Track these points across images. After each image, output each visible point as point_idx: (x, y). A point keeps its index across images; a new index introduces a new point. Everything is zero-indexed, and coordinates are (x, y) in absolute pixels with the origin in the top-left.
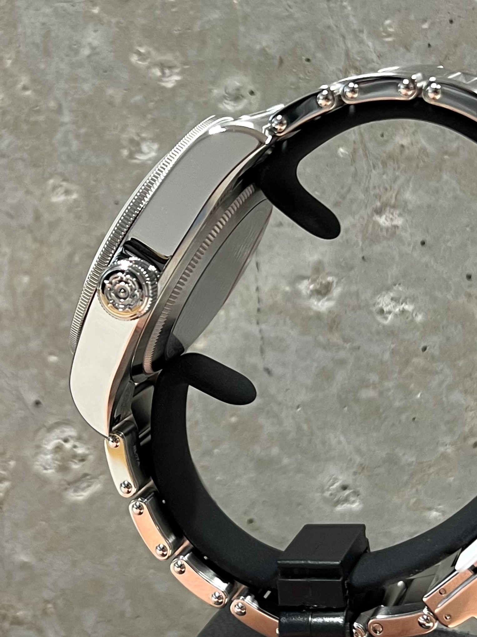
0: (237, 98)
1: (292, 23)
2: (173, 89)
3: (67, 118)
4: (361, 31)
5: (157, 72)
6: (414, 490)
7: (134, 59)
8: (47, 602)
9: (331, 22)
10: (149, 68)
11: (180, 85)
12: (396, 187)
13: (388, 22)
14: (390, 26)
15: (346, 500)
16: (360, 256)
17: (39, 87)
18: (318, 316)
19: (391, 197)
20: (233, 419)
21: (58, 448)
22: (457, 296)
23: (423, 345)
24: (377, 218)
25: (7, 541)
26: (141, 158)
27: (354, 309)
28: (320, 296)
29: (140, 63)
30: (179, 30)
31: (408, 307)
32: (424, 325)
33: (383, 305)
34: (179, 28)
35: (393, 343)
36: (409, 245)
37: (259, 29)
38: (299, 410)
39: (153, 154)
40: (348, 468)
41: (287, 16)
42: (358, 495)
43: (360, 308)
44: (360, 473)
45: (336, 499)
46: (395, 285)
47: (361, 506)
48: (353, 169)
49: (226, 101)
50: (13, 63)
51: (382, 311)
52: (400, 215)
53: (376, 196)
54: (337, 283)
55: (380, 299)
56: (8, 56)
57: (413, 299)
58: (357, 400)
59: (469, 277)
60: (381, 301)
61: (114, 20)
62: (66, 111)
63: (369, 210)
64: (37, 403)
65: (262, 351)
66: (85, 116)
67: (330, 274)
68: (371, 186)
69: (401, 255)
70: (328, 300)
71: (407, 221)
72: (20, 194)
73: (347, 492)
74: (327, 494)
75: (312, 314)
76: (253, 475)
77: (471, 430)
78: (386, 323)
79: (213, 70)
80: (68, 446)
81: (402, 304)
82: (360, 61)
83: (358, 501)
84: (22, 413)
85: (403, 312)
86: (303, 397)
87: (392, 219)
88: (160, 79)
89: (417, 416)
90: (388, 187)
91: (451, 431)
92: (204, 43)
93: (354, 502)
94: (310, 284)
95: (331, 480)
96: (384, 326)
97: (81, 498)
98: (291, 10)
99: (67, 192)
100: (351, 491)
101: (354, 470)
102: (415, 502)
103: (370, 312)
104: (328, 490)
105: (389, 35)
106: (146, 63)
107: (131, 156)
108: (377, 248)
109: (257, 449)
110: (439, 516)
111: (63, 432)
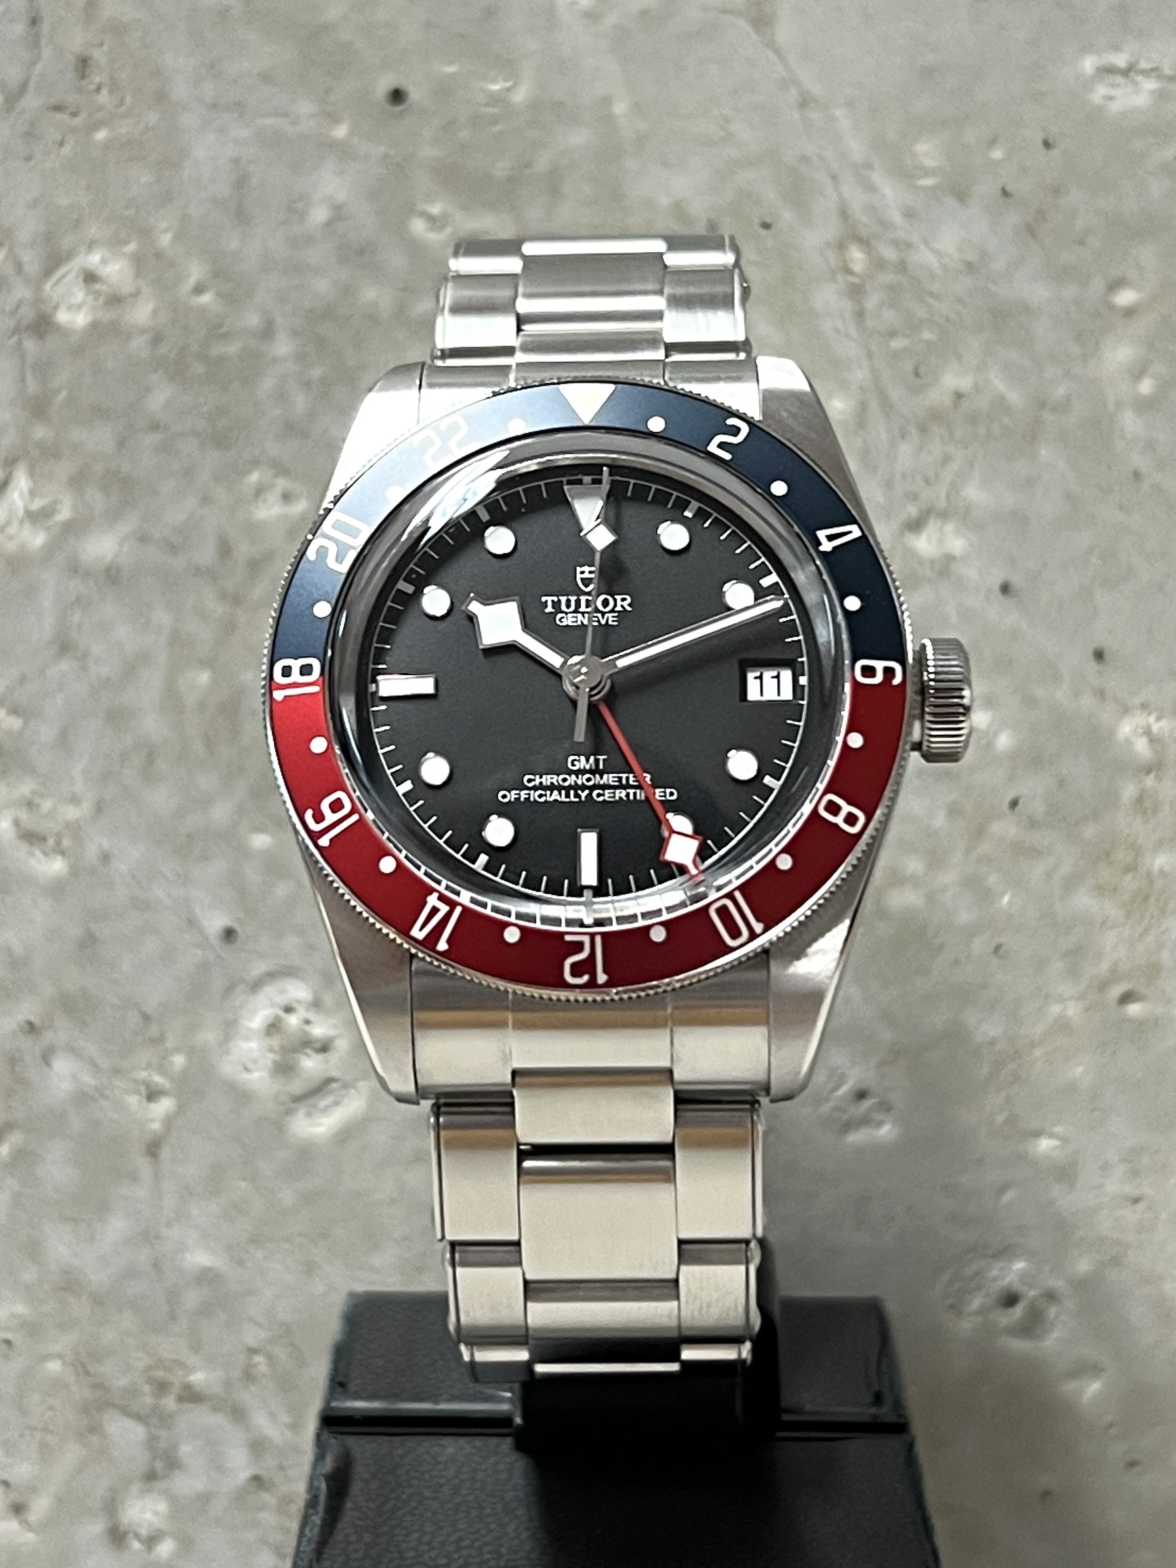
1: (731, 152)
3: (283, 347)
4: (869, 166)
6: (1003, 1095)
7: (419, 226)
8: (253, 1351)
9: (809, 149)
12: (947, 476)
13: (922, 148)
14: (926, 155)
15: (865, 1121)
17: (226, 287)
19: (938, 495)
21: (273, 1027)
22: (1075, 693)
23: (1009, 797)
24: (911, 539)
29: (429, 235)
30: (506, 169)
31: (979, 719)
32: (1014, 755)
34: (508, 166)
36: (977, 591)
37: (666, 164)
40: (865, 1054)
41: (722, 139)
42: (889, 1109)
44: (891, 1063)
45: (845, 1117)
47: (897, 1133)
48: (859, 442)
50: (175, 240)
52: (957, 532)
53: (906, 495)
56: (164, 225)
61: (376, 151)
62: (281, 334)
63: (896, 524)
64: (229, 933)
66: (320, 342)
68: (897, 475)
71: (971, 543)
72: (191, 503)
73: (867, 1104)
74: (826, 1108)
77: (1113, 969)
80: (293, 1020)
82: (867, 225)
83: (889, 1121)
84: (198, 955)
87: (940, 542)
89: (1004, 942)
90: (932, 477)
91: (1073, 973)
93: (880, 1124)
95: (834, 1079)
97: (320, 1131)
99: (287, 497)
100: (874, 1101)
101: (878, 1058)
102: (1006, 1122)
104: (827, 1100)
105: (926, 173)
110: (1055, 1148)
111: (282, 992)
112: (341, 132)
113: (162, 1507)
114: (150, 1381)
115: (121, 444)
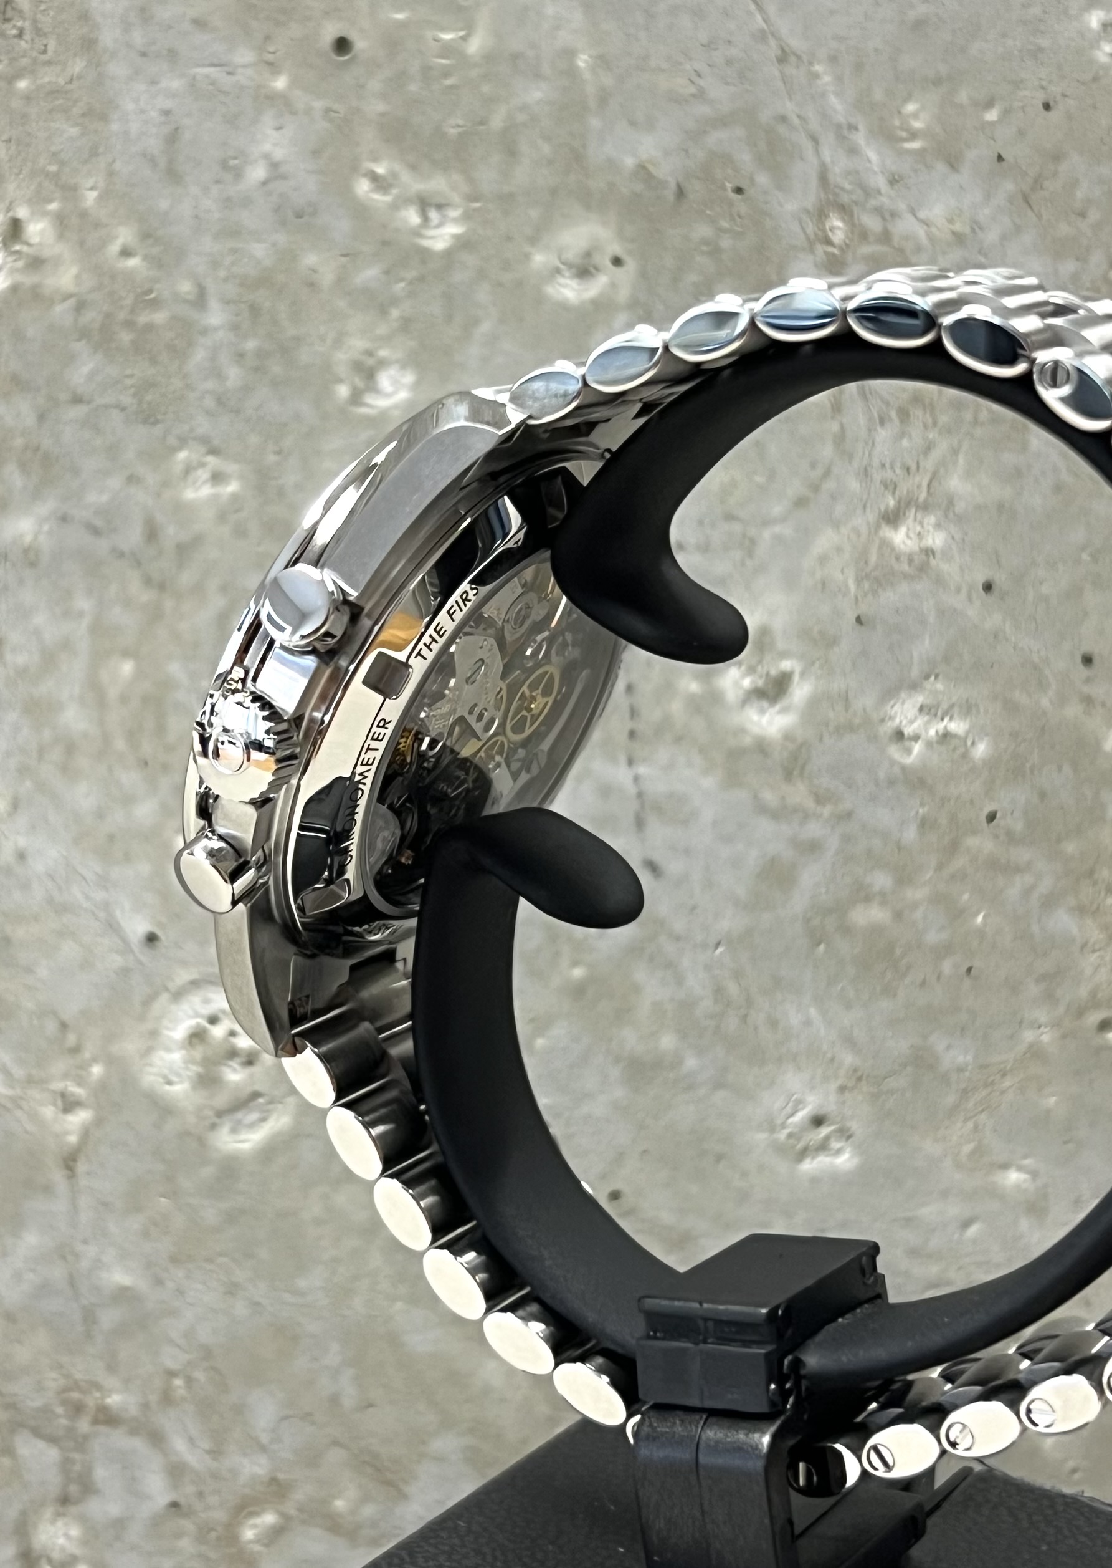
0: (584, 272)
1: (704, 110)
2: (448, 254)
3: (216, 317)
4: (853, 128)
5: (413, 217)
6: (970, 1125)
7: (363, 187)
8: (172, 1374)
9: (789, 108)
10: (395, 206)
11: (462, 244)
12: (929, 464)
13: (911, 107)
14: (915, 116)
15: (823, 1147)
16: (851, 617)
17: (155, 250)
18: (762, 747)
19: (919, 487)
20: (578, 973)
21: (197, 1036)
22: (1062, 700)
23: (987, 810)
24: (887, 532)
25: (85, 1242)
26: (377, 403)
27: (840, 730)
28: (765, 704)
29: (376, 196)
30: (459, 126)
31: (957, 726)
32: (992, 764)
33: (901, 722)
34: (461, 122)
35: (922, 805)
36: (958, 590)
37: (633, 123)
38: (720, 950)
39: (403, 395)
40: (826, 1079)
41: (693, 95)
42: (849, 1137)
43: (851, 728)
44: (852, 1089)
45: (800, 1146)
46: (927, 677)
47: (856, 1161)
48: (835, 427)
49: (562, 281)
50: (100, 198)
51: (899, 735)
52: (938, 526)
53: (885, 484)
54: (803, 674)
55: (896, 708)
56: (90, 182)
57: (968, 709)
58: (846, 930)
59: (1088, 660)
60: (896, 713)
61: (318, 105)
62: (214, 304)
63: (872, 516)
64: (151, 938)
65: (640, 823)
66: (255, 310)
67: (784, 655)
68: (876, 462)
69: (942, 612)
70: (785, 710)
71: (953, 538)
72: (115, 483)
73: (824, 1131)
74: (782, 1135)
75: (747, 741)
76: (619, 1093)
77: (1093, 994)
78: (909, 760)
79: (534, 213)
80: (218, 1032)
81: (942, 719)
82: (849, 192)
83: (849, 1150)
84: (117, 961)
85: (946, 736)
86: (729, 923)
87: (919, 535)
88: (416, 233)
89: (977, 964)
90: (913, 467)
91: (1050, 998)
92: (511, 152)
93: (839, 1152)
94: (744, 676)
95: (790, 1104)
96: (904, 768)
97: (246, 1146)
98: (701, 82)
99: (217, 478)
100: (832, 1128)
101: (839, 1082)
102: (973, 1152)
103: (873, 738)
104: (783, 1126)
105: (913, 135)
106: (388, 198)
107: (356, 398)
108: (890, 597)
109: (630, 1039)
110: (1025, 1181)
111: (207, 1001)
112: (280, 83)
113: (75, 1532)
114: (64, 1402)
115: (41, 418)
